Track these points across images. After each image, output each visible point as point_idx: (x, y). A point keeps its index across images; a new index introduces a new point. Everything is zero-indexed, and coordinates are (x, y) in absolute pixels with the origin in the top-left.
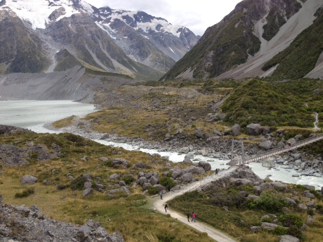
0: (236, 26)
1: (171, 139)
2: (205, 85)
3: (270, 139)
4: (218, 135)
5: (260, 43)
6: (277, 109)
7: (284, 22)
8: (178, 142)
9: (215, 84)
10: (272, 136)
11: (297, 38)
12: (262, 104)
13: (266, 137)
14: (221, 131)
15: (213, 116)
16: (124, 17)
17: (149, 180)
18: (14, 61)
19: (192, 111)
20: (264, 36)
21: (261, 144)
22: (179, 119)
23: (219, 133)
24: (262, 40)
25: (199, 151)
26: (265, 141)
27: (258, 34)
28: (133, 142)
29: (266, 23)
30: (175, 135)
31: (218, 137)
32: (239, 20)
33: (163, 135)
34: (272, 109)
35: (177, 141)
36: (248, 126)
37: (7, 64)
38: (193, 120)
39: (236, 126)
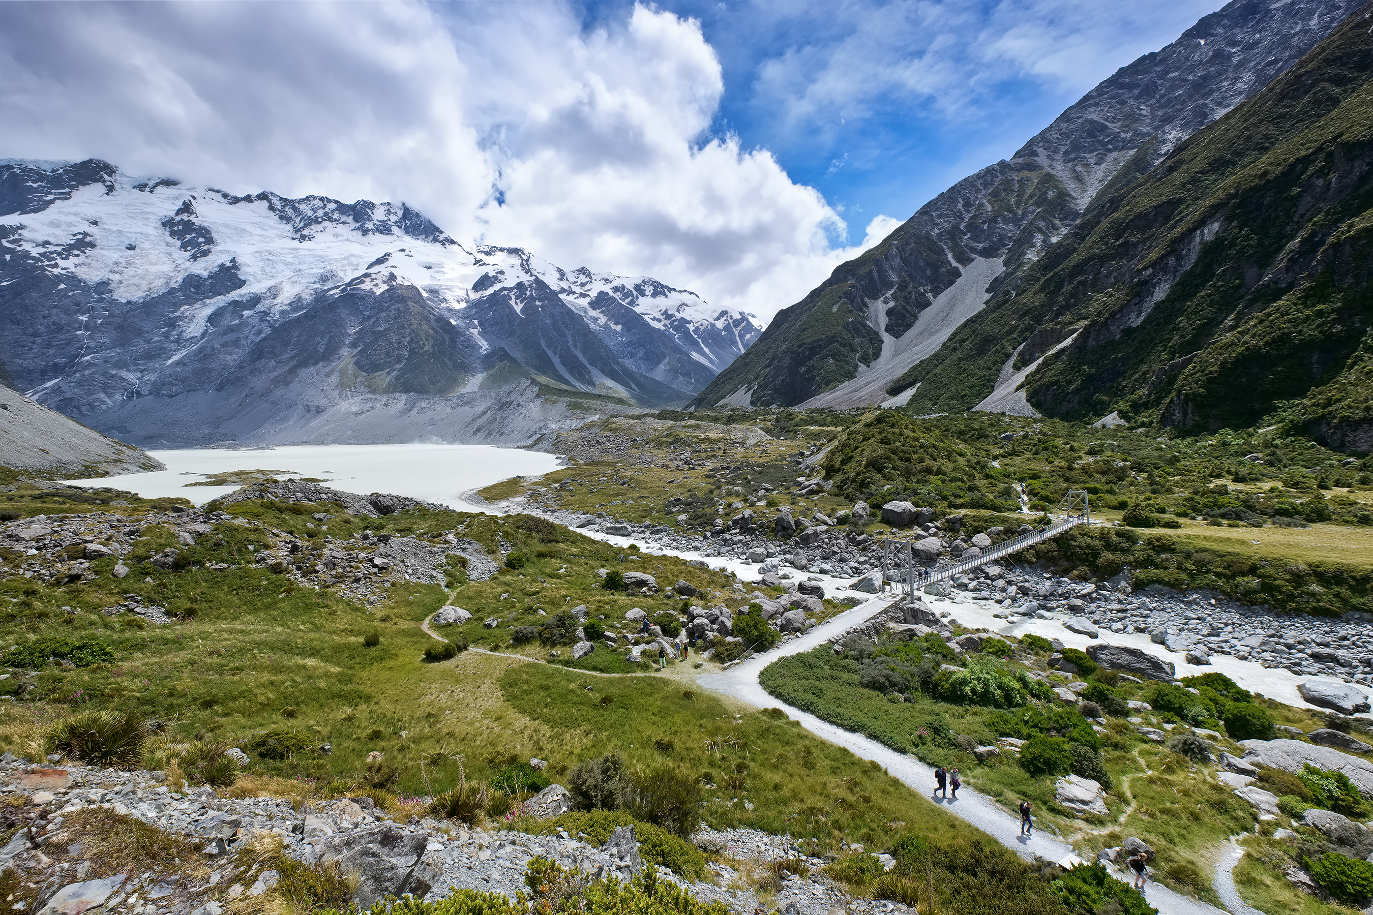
0: (835, 309)
1: (728, 529)
2: (777, 420)
3: (935, 535)
4: (826, 523)
5: (882, 342)
6: (939, 472)
7: (929, 304)
8: (742, 537)
9: (797, 419)
10: (936, 527)
11: (954, 335)
12: (908, 460)
13: (926, 529)
14: (829, 516)
15: (807, 483)
16: (616, 289)
17: (715, 627)
18: (401, 369)
19: (760, 473)
20: (887, 330)
21: (919, 545)
22: (739, 489)
23: (826, 519)
24: (886, 337)
25: (788, 556)
26: (925, 537)
27: (878, 324)
28: (647, 534)
29: (892, 304)
30: (735, 522)
31: (825, 528)
32: (840, 298)
33: (710, 522)
34: (929, 471)
35: (741, 533)
36: (886, 506)
37: (388, 373)
38: (767, 490)
39: (860, 506)
